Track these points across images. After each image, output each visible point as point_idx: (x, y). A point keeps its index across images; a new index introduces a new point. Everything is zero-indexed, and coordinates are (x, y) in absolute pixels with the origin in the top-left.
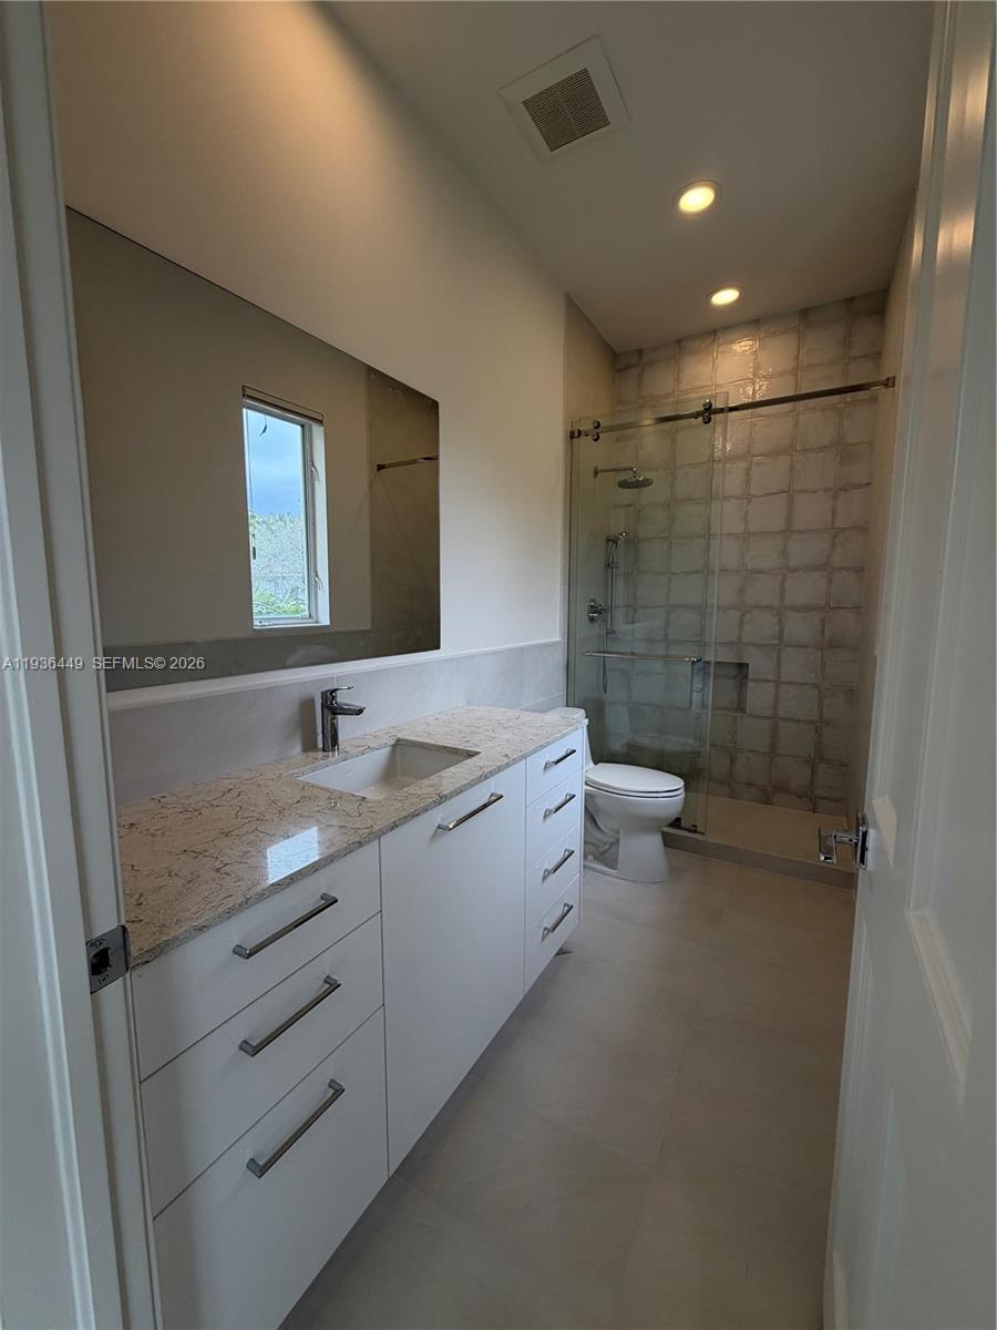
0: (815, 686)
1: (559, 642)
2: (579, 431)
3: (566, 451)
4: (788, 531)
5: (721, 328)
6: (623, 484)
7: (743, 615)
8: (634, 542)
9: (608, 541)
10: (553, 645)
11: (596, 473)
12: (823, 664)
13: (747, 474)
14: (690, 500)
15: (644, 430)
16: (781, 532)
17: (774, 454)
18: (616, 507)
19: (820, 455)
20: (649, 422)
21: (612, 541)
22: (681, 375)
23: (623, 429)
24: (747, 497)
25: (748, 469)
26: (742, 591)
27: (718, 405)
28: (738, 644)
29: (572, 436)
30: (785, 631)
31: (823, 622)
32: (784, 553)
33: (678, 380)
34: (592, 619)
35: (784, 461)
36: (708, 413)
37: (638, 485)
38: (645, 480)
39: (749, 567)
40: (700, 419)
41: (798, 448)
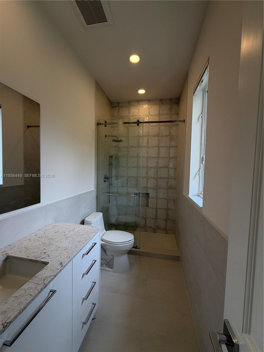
0: (166, 199)
1: (93, 190)
2: (100, 123)
3: (96, 129)
4: (158, 157)
5: (140, 100)
6: (114, 141)
7: (148, 180)
8: (117, 157)
9: (110, 157)
10: (91, 191)
11: (106, 136)
12: (168, 193)
13: (148, 141)
14: (133, 147)
15: (120, 125)
16: (157, 157)
17: (154, 136)
18: (112, 147)
19: (166, 138)
20: (121, 123)
21: (111, 157)
22: (130, 111)
23: (114, 124)
24: (148, 147)
25: (148, 140)
26: (147, 173)
27: (141, 121)
28: (146, 188)
29: (98, 124)
30: (158, 184)
31: (168, 182)
32: (157, 163)
33: (129, 113)
34: (105, 181)
35: (157, 138)
36: (138, 123)
37: (118, 141)
38: (121, 140)
39: (149, 166)
40: (136, 124)
41: (160, 135)
